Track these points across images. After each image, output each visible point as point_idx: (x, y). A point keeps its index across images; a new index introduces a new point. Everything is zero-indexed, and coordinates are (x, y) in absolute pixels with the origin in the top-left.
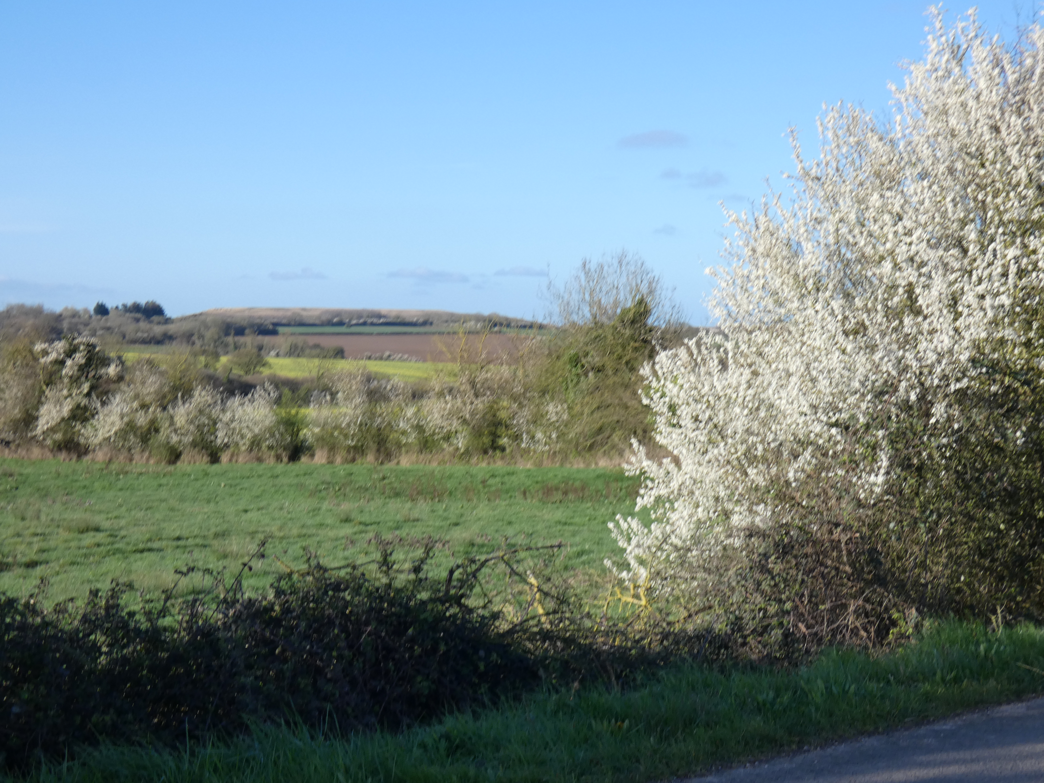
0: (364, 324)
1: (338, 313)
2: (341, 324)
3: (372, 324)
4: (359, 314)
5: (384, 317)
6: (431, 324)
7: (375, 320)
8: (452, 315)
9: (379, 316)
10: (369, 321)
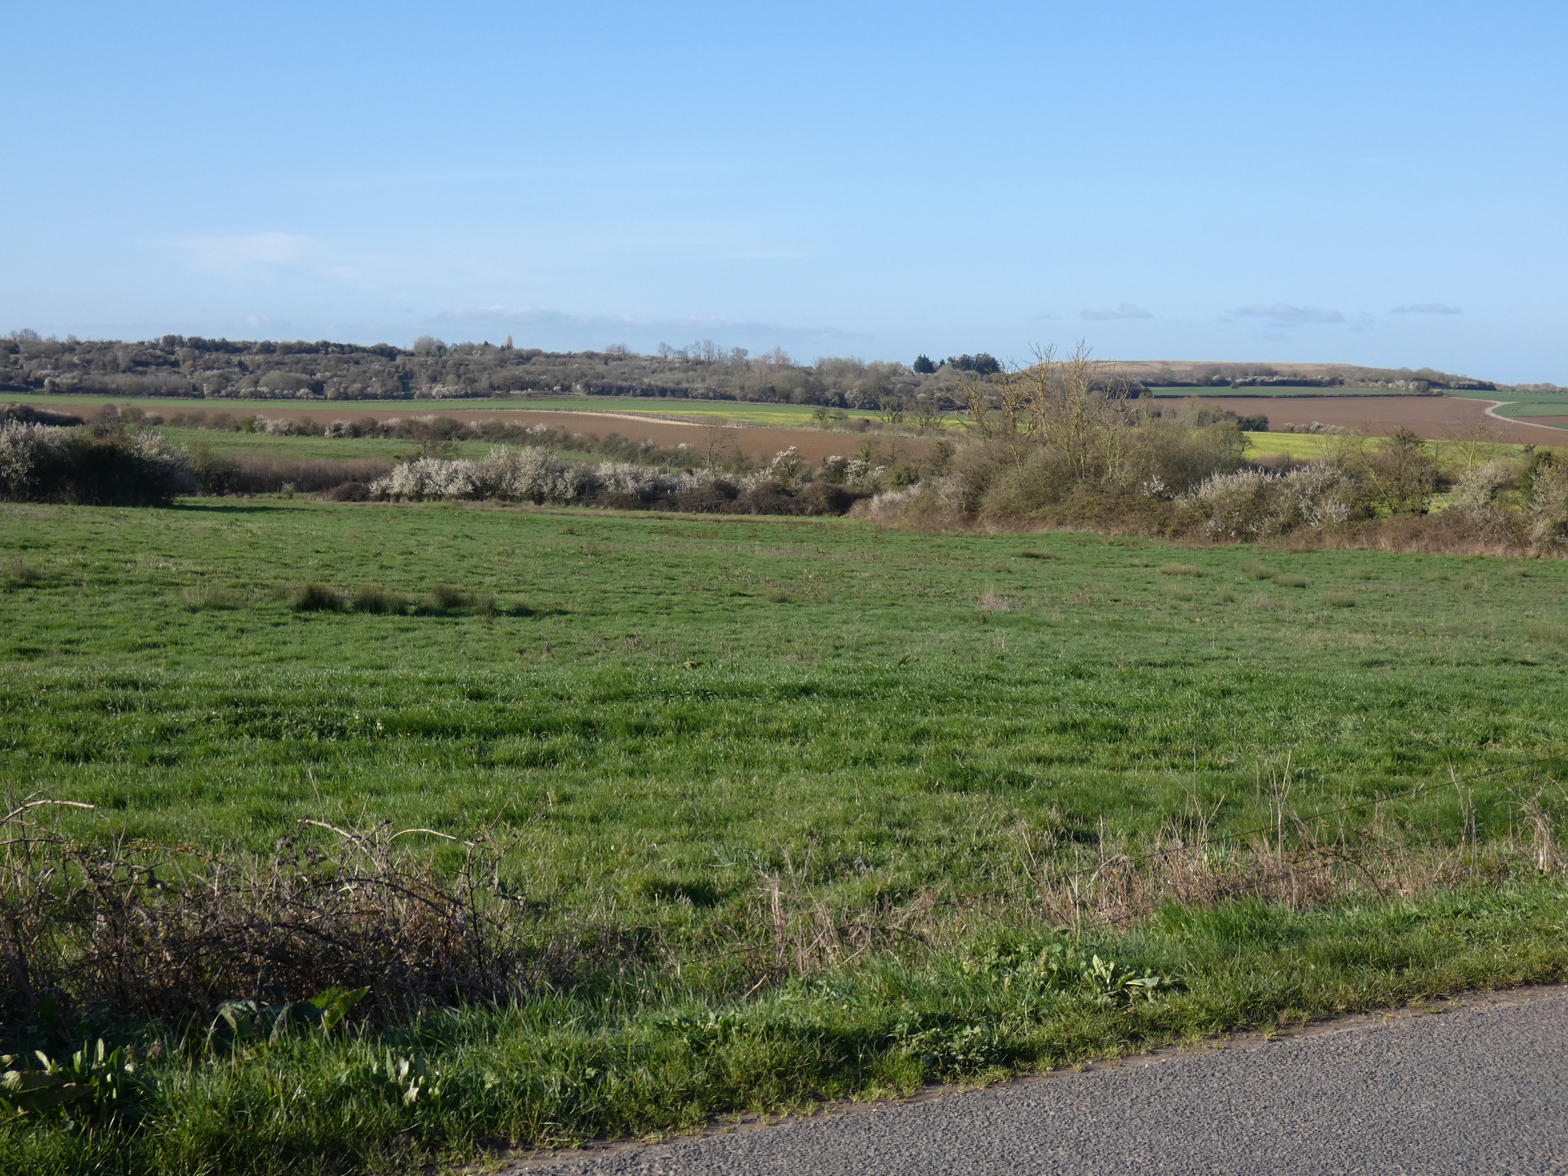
0: (1252, 383)
1: (1216, 369)
2: (1223, 383)
3: (1264, 384)
4: (1244, 370)
5: (1276, 373)
6: (1341, 383)
7: (1267, 379)
8: (1367, 371)
9: (1271, 373)
10: (1259, 379)
